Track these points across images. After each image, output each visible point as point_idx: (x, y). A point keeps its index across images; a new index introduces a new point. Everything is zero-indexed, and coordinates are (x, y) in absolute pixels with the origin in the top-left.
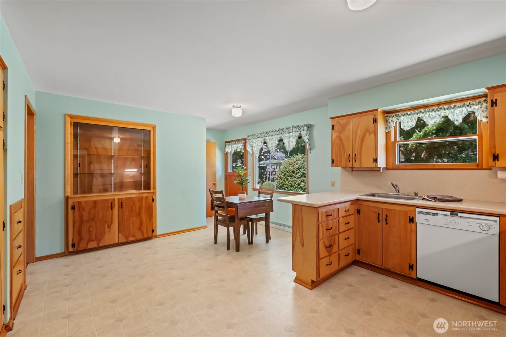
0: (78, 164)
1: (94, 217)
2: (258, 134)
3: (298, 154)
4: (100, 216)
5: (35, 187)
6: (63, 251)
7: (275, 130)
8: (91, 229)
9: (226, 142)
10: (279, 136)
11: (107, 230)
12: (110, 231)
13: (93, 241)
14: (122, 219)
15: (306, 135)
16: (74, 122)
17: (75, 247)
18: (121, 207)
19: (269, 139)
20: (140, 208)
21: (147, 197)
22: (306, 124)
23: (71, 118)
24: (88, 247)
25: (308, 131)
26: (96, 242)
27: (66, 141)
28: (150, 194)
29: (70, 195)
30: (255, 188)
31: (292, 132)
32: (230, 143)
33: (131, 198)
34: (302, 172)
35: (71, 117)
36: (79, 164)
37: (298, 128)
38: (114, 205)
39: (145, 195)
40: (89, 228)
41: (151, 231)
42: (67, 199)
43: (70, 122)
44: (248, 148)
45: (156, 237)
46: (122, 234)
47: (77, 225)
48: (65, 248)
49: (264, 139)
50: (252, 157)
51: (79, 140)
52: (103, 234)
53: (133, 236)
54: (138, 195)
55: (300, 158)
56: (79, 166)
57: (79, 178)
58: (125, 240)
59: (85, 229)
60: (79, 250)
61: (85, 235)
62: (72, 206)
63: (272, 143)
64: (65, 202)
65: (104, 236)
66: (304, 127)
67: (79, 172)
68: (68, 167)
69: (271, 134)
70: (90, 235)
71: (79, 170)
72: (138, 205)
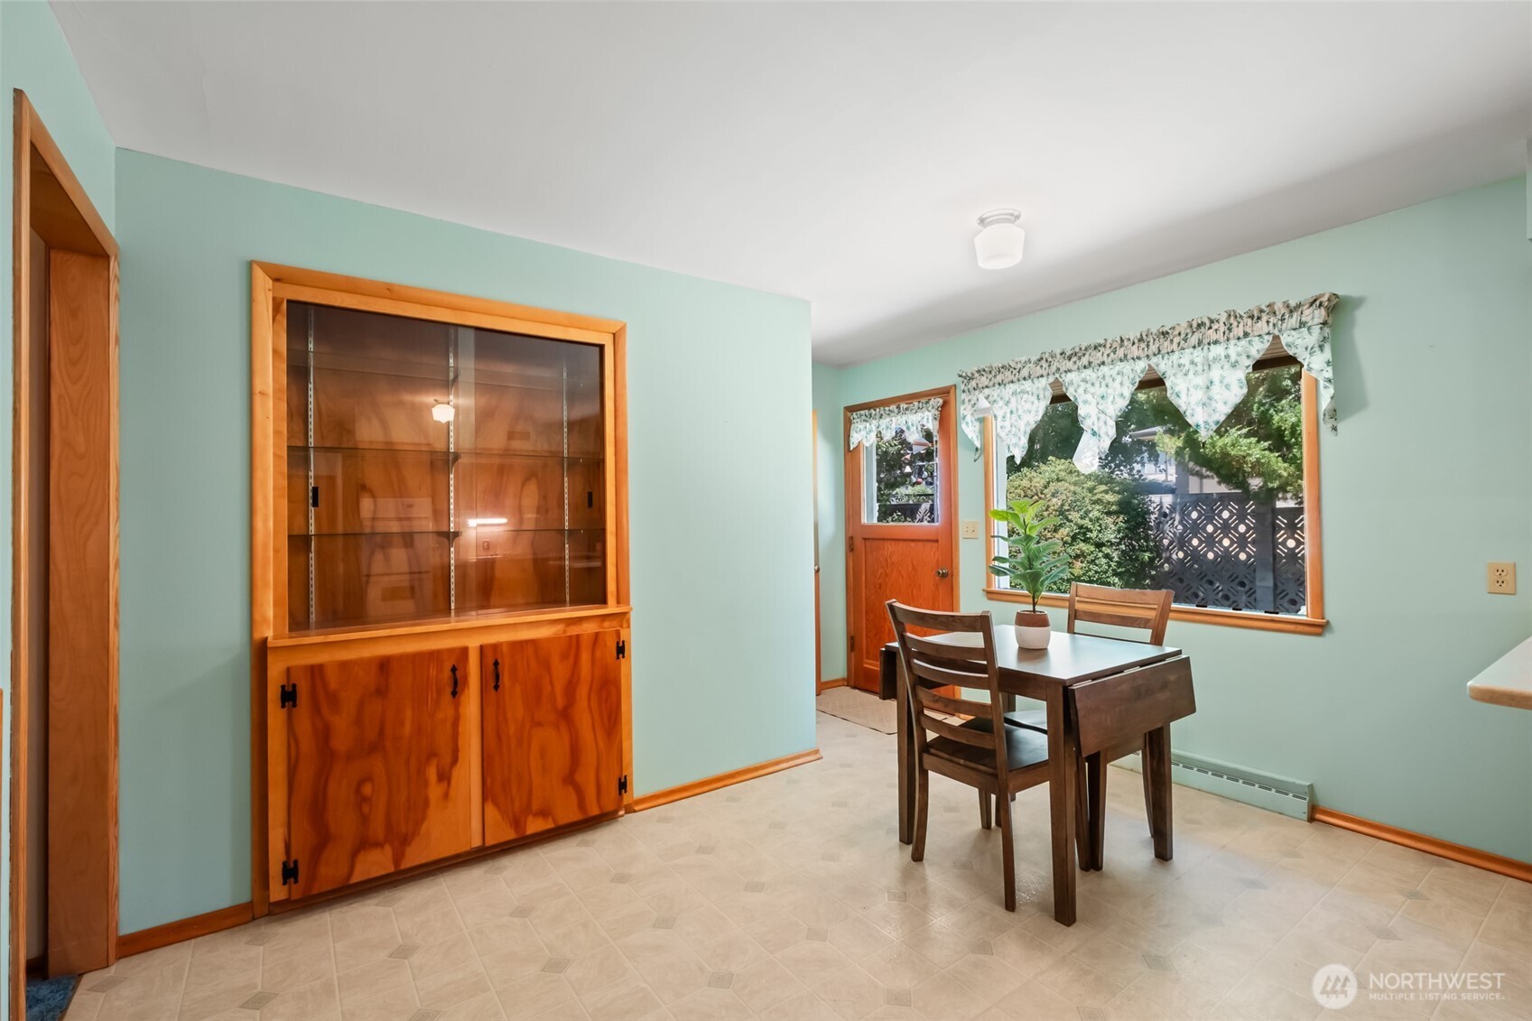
0: (311, 494)
1: (381, 732)
2: (1019, 366)
3: (1050, 458)
4: (407, 729)
5: (116, 605)
6: (244, 896)
7: (1122, 340)
8: (367, 789)
9: (851, 409)
10: (1141, 365)
11: (435, 791)
12: (446, 796)
13: (378, 845)
14: (499, 737)
15: (1321, 347)
16: (289, 301)
17: (296, 882)
18: (492, 684)
19: (1085, 381)
20: (571, 687)
21: (597, 634)
22: (1322, 296)
23: (276, 280)
24: (356, 879)
25: (1327, 330)
26: (388, 849)
27: (258, 387)
28: (606, 624)
29: (275, 638)
30: (997, 589)
31: (1222, 339)
32: (872, 411)
33: (533, 642)
34: (1076, 524)
35: (280, 276)
36: (315, 490)
37: (1265, 318)
38: (465, 678)
39: (589, 629)
40: (358, 790)
41: (615, 786)
42: (261, 652)
43: (274, 299)
44: (967, 423)
45: (629, 810)
46: (496, 804)
47: (306, 775)
48: (254, 881)
49: (1056, 384)
50: (981, 461)
51: (311, 386)
52: (419, 809)
53: (544, 813)
54: (560, 627)
55: (1062, 474)
56: (315, 504)
57: (312, 555)
58: (510, 835)
59: (339, 791)
60: (315, 891)
61: (343, 822)
62: (283, 687)
63: (1103, 397)
64: (253, 668)
65: (424, 818)
66: (1307, 312)
67: (312, 530)
68: (266, 505)
69: (1097, 357)
70: (365, 820)
71: (312, 521)
72: (560, 672)
